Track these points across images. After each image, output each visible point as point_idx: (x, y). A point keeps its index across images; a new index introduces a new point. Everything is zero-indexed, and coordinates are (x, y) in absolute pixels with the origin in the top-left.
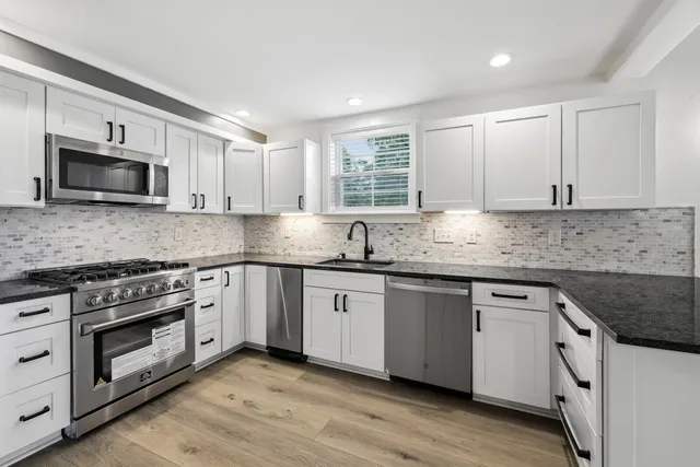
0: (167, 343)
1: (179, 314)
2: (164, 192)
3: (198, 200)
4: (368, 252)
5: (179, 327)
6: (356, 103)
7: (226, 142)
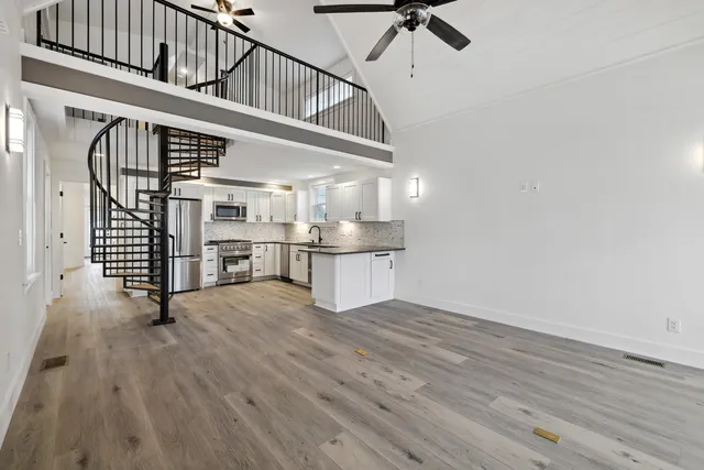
0: (243, 266)
1: (247, 257)
2: (245, 215)
3: (258, 218)
4: (320, 239)
5: (247, 261)
6: (311, 176)
7: (271, 193)
